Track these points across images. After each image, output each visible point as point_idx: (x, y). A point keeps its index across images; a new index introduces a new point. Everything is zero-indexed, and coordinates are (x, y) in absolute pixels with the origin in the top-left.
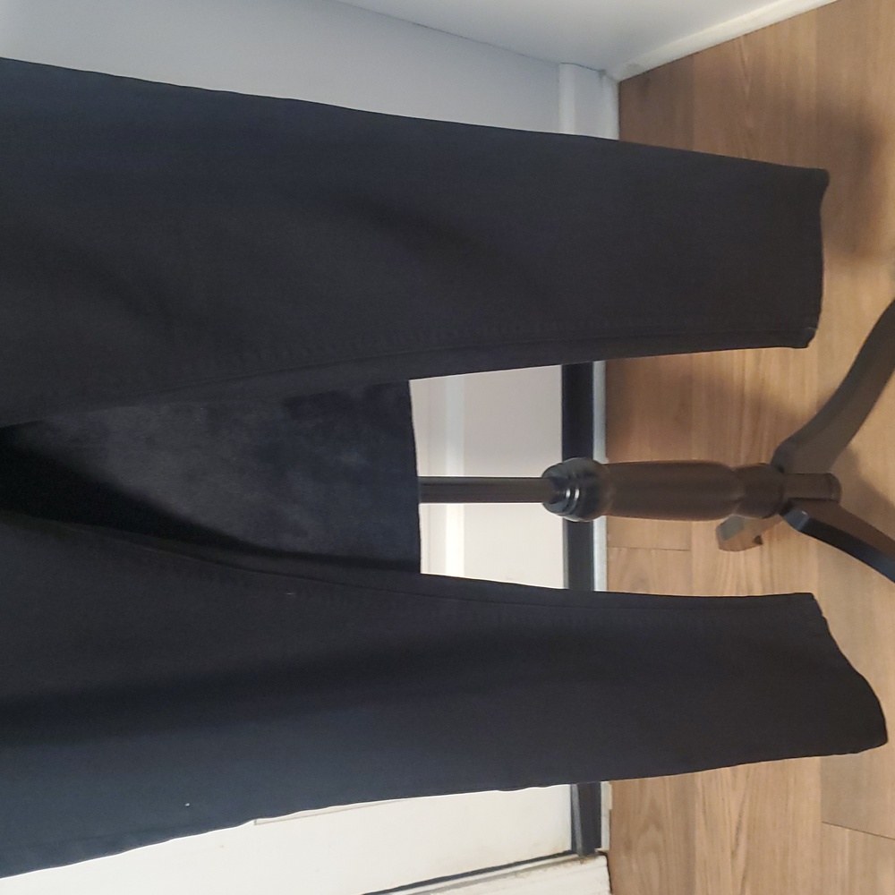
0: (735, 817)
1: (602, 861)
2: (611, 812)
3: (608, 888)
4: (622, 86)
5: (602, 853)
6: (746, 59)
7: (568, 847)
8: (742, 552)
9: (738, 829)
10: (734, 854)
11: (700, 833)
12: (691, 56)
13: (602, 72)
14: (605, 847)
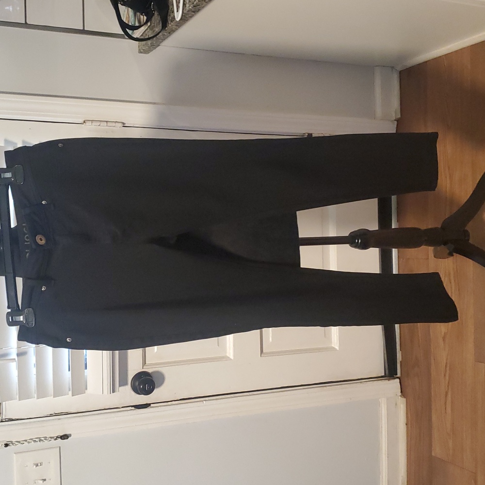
0: (445, 361)
1: (398, 380)
2: (401, 362)
3: (400, 391)
4: (400, 72)
5: (398, 378)
6: (446, 64)
7: (383, 374)
8: (446, 259)
9: (446, 366)
10: (445, 375)
11: (433, 367)
12: (426, 62)
13: (393, 68)
14: (399, 375)
